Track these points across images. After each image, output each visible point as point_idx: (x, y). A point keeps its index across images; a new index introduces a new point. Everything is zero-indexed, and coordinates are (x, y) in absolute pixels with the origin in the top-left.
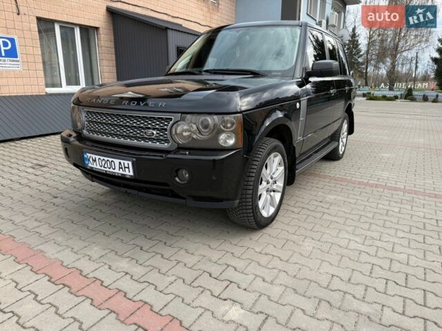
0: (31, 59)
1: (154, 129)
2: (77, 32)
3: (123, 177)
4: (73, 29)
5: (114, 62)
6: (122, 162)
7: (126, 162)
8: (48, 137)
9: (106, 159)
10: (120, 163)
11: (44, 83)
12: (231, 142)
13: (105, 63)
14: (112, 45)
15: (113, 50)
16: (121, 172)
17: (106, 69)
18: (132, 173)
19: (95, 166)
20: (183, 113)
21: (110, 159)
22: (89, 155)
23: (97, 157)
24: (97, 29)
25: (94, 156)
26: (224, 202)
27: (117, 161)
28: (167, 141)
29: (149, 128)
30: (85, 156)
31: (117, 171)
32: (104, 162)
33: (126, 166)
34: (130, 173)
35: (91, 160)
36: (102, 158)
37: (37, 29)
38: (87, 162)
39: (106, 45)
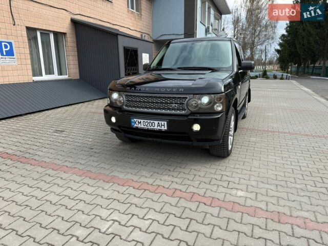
0: (23, 57)
1: (175, 103)
2: (52, 36)
3: (160, 131)
4: (49, 34)
5: (77, 57)
6: (160, 122)
7: (163, 123)
8: (44, 112)
9: (149, 121)
10: (159, 123)
11: (31, 74)
12: (220, 109)
13: (71, 58)
14: (75, 45)
15: (76, 49)
16: (159, 128)
17: (72, 62)
18: (166, 128)
19: (139, 126)
20: (194, 94)
21: (152, 121)
22: (136, 120)
23: (142, 121)
24: (65, 34)
25: (139, 120)
26: (215, 142)
27: (156, 122)
28: (184, 109)
29: (173, 103)
30: (132, 120)
31: (156, 127)
32: (146, 124)
33: (163, 124)
34: (164, 128)
35: (137, 123)
36: (146, 121)
37: (26, 36)
38: (133, 124)
39: (71, 45)
